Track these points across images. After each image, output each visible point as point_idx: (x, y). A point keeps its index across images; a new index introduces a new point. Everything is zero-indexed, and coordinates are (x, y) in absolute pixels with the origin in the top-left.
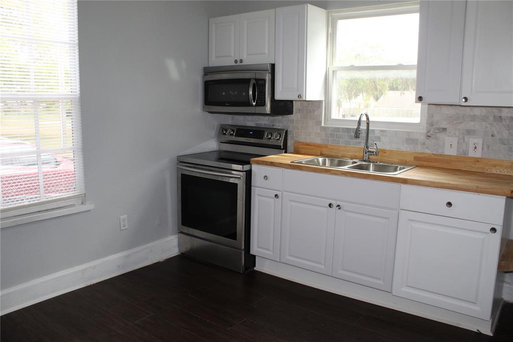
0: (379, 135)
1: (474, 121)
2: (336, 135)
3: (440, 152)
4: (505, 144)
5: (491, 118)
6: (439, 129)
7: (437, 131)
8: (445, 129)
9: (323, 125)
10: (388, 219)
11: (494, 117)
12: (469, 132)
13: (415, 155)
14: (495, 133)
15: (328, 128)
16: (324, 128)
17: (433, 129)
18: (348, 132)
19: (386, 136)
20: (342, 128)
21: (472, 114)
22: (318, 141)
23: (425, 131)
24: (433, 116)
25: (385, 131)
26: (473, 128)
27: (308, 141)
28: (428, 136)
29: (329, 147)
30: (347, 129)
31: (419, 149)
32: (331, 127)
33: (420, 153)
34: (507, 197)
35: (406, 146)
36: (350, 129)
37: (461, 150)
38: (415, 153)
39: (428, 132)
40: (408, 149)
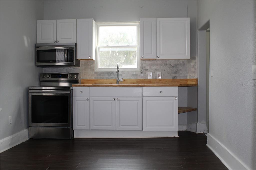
0: (121, 74)
1: (158, 66)
2: (102, 75)
3: (146, 78)
4: (169, 73)
5: (163, 64)
6: (145, 69)
7: (145, 70)
8: (147, 70)
9: (95, 71)
10: (138, 101)
11: (164, 64)
12: (157, 70)
13: (137, 80)
14: (165, 69)
15: (98, 72)
16: (96, 73)
17: (143, 70)
18: (107, 73)
19: (124, 74)
20: (105, 72)
21: (157, 63)
22: (93, 78)
23: (140, 70)
24: (143, 65)
25: (124, 72)
26: (157, 68)
27: (88, 78)
28: (141, 73)
29: (99, 80)
30: (107, 72)
31: (139, 78)
32: (99, 72)
33: (138, 79)
34: (179, 87)
35: (133, 77)
36: (108, 72)
37: (154, 77)
38: (137, 79)
39: (141, 71)
40: (134, 78)
